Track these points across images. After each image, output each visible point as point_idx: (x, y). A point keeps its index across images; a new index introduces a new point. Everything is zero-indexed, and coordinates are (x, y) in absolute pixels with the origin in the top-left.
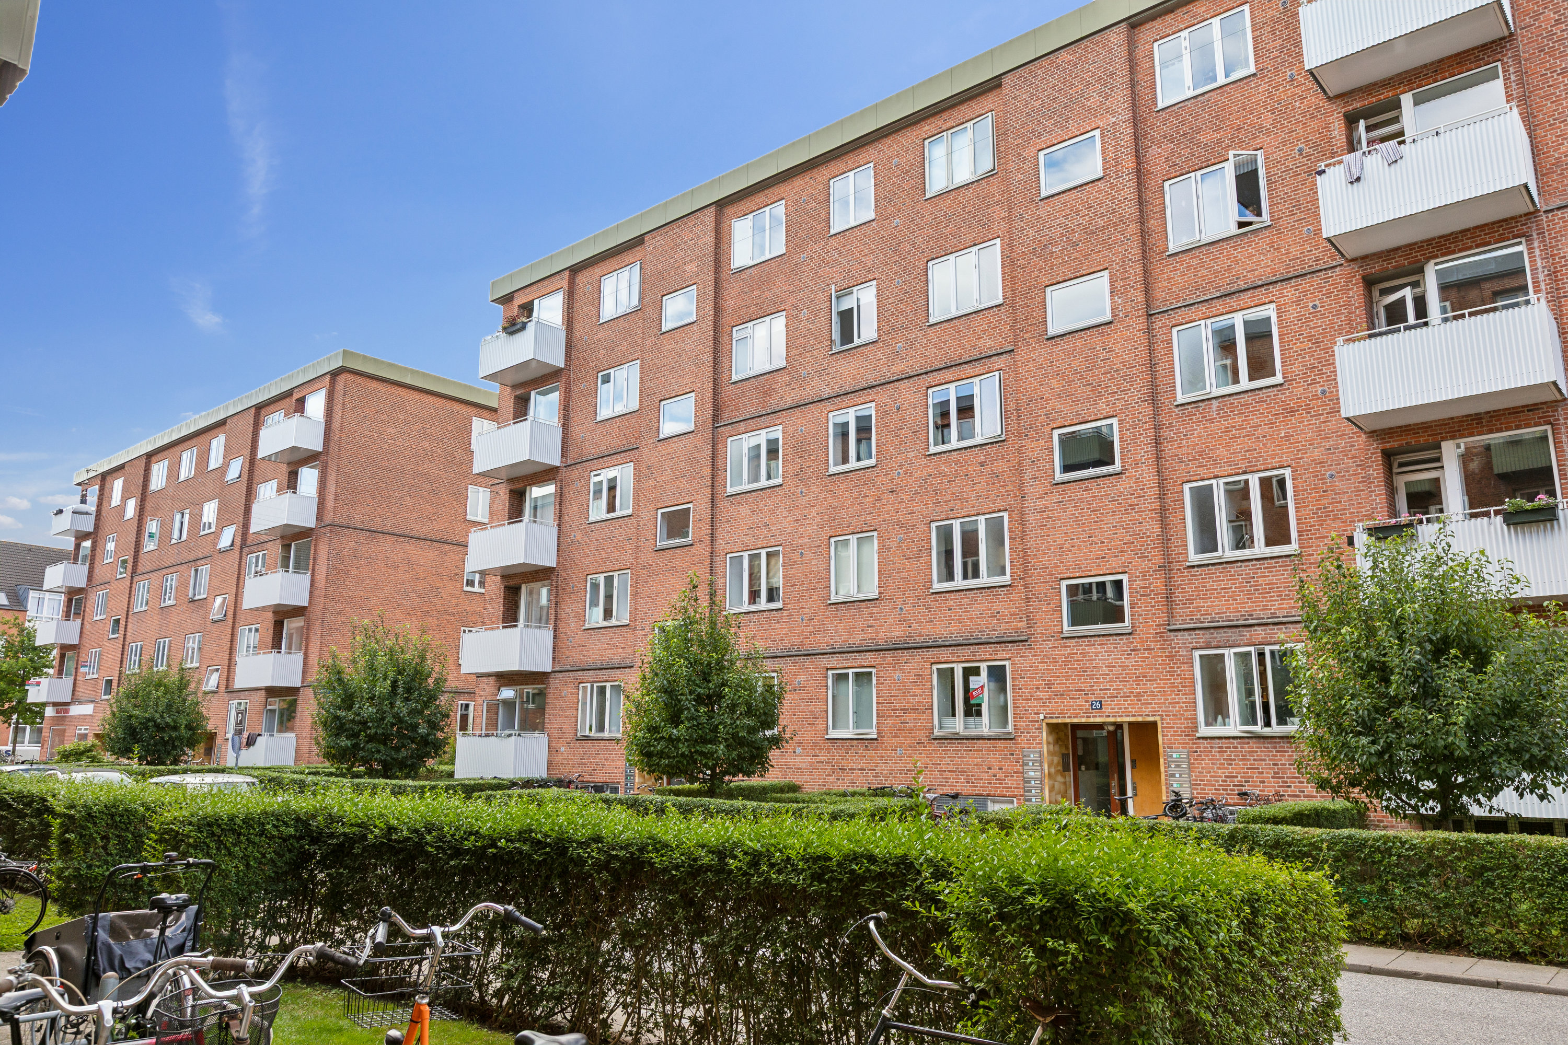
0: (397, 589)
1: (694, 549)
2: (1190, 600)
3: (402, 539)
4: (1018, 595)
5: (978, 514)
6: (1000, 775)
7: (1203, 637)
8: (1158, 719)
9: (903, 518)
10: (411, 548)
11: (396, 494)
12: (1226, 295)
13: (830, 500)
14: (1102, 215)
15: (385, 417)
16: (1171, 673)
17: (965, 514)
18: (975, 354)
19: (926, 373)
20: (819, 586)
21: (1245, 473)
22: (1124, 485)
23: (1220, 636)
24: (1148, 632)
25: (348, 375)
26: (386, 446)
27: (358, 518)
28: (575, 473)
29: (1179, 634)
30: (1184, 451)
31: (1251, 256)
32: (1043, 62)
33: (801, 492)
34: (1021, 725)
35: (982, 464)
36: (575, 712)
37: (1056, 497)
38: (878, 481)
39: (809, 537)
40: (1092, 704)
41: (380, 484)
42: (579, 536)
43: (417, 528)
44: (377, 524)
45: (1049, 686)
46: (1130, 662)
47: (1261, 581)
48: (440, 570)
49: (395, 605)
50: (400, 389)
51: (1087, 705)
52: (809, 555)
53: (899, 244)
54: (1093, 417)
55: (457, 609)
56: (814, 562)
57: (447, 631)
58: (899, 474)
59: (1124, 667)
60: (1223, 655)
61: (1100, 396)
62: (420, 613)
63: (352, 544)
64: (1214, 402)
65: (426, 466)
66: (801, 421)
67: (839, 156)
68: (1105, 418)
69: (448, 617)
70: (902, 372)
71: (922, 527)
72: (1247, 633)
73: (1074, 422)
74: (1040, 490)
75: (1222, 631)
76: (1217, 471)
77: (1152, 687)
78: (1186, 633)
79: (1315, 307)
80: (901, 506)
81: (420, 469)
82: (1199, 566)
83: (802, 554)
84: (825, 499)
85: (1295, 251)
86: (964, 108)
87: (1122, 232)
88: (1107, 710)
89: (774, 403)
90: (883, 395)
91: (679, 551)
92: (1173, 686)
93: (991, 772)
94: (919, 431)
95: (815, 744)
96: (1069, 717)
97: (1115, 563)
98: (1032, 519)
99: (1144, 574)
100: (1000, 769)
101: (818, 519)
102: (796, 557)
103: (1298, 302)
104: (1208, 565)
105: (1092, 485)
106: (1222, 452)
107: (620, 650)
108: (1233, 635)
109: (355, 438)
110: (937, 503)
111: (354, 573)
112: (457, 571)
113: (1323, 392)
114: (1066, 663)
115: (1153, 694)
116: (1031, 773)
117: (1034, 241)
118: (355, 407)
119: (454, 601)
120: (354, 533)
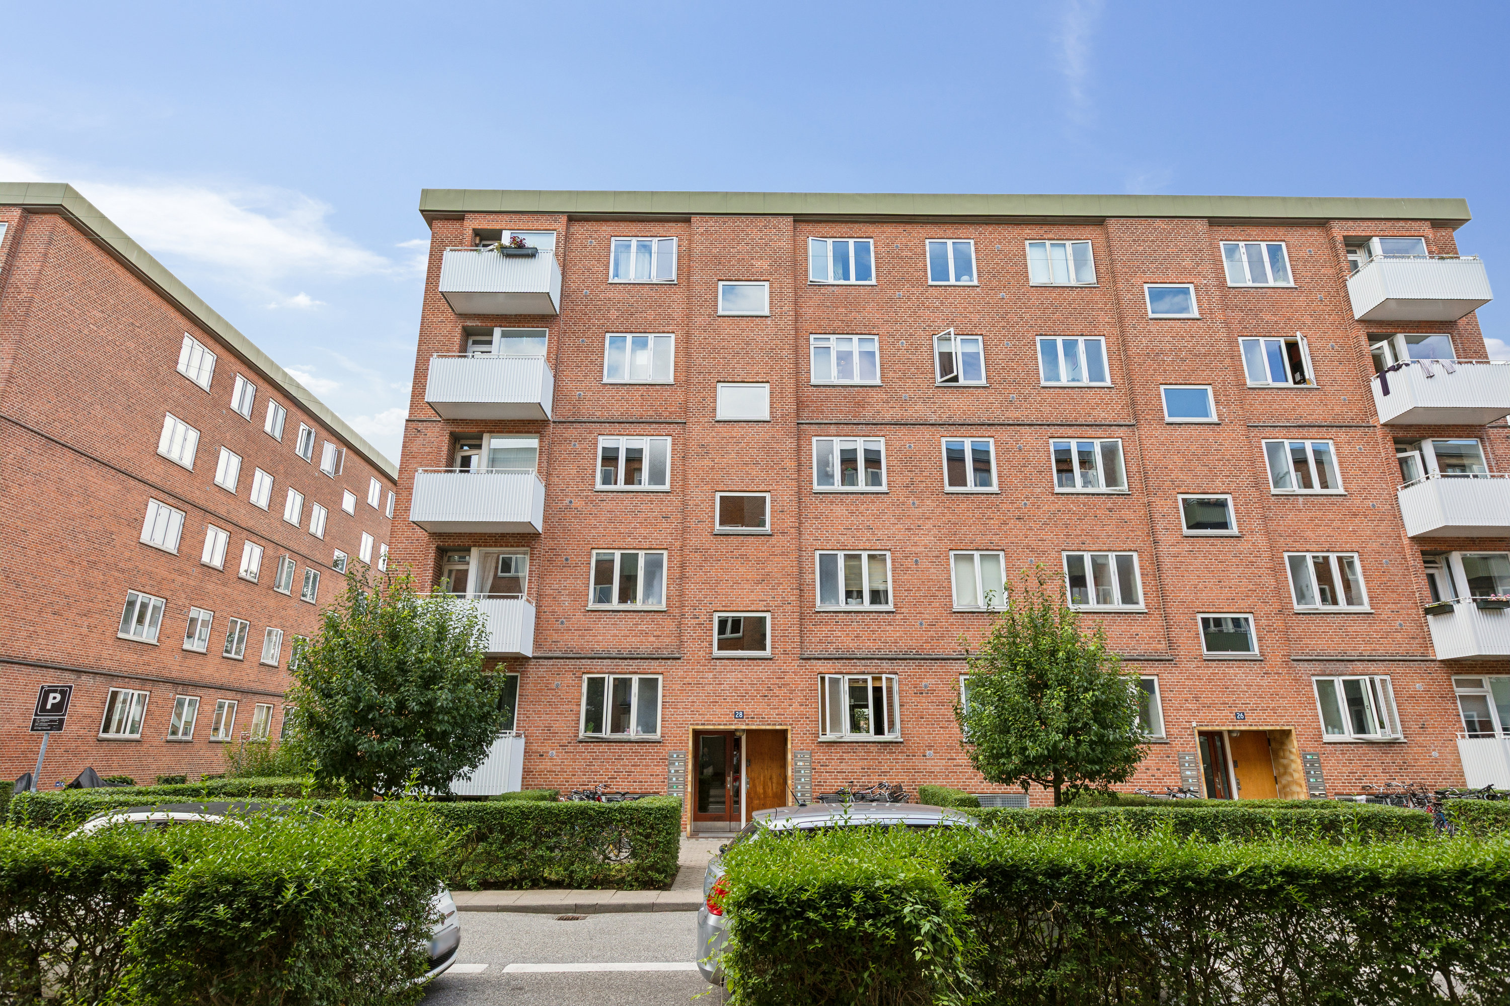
0: (64, 525)
1: (773, 540)
2: (1300, 638)
3: (83, 459)
4: (1156, 622)
5: (1109, 550)
6: (1159, 774)
7: (1319, 667)
8: (1292, 728)
9: (1033, 544)
10: (93, 475)
11: (86, 398)
12: (1300, 426)
13: (948, 515)
14: (1203, 345)
15: (92, 293)
16: (1298, 692)
17: (1097, 548)
18: (1090, 420)
19: (1048, 425)
20: (940, 594)
21: (1328, 551)
22: (1243, 546)
23: (1331, 666)
24: (1276, 660)
25: (60, 221)
26: (86, 332)
27: (33, 416)
28: (572, 432)
29: (1300, 663)
30: (1282, 528)
31: (1308, 405)
32: (1143, 221)
33: (914, 504)
34: (1174, 731)
35: (1110, 510)
36: (575, 708)
37: (1187, 547)
38: (1004, 507)
39: (926, 546)
40: (1236, 715)
41: (69, 378)
42: (578, 503)
43: (102, 450)
44: (55, 431)
45: (1197, 699)
46: (1264, 683)
47: (1349, 629)
48: (119, 511)
49: (58, 546)
50: (117, 266)
51: (1232, 716)
52: (924, 563)
53: (1007, 313)
54: (1211, 491)
55: (130, 565)
56: (932, 570)
57: (112, 592)
58: (1025, 504)
59: (1260, 686)
60: (1333, 681)
61: (1216, 475)
62: (85, 563)
63: (20, 450)
64: (1299, 497)
65: (126, 373)
66: (907, 439)
67: (937, 223)
68: (1221, 493)
69: (116, 574)
70: (1018, 419)
71: (1054, 554)
72: (1350, 666)
73: (1196, 491)
74: (1172, 540)
75: (1332, 663)
76: (1308, 547)
77: (1284, 703)
78: (1306, 663)
79: (1360, 449)
80: (1031, 534)
81: (119, 374)
82: (1304, 614)
83: (916, 561)
84: (943, 514)
85: (1337, 409)
86: (1063, 228)
87: (1221, 362)
88: (1249, 720)
89: (868, 414)
90: (1005, 435)
91: (752, 539)
92: (1300, 702)
93: (1149, 773)
94: (1043, 471)
95: (951, 748)
96: (1218, 725)
97: (1243, 605)
98: (1167, 562)
99: (1267, 615)
100: (1158, 769)
101: (935, 531)
102: (909, 563)
103: (1349, 443)
104: (1310, 614)
105: (1218, 542)
106: (1309, 533)
107: (652, 639)
108: (1341, 666)
109: (51, 306)
110: (1068, 535)
111: (14, 491)
112: (137, 516)
113: (1373, 505)
114: (1210, 680)
115: (1285, 708)
116: (1188, 773)
117: (1147, 347)
118: (60, 266)
119: (127, 554)
120: (27, 435)
